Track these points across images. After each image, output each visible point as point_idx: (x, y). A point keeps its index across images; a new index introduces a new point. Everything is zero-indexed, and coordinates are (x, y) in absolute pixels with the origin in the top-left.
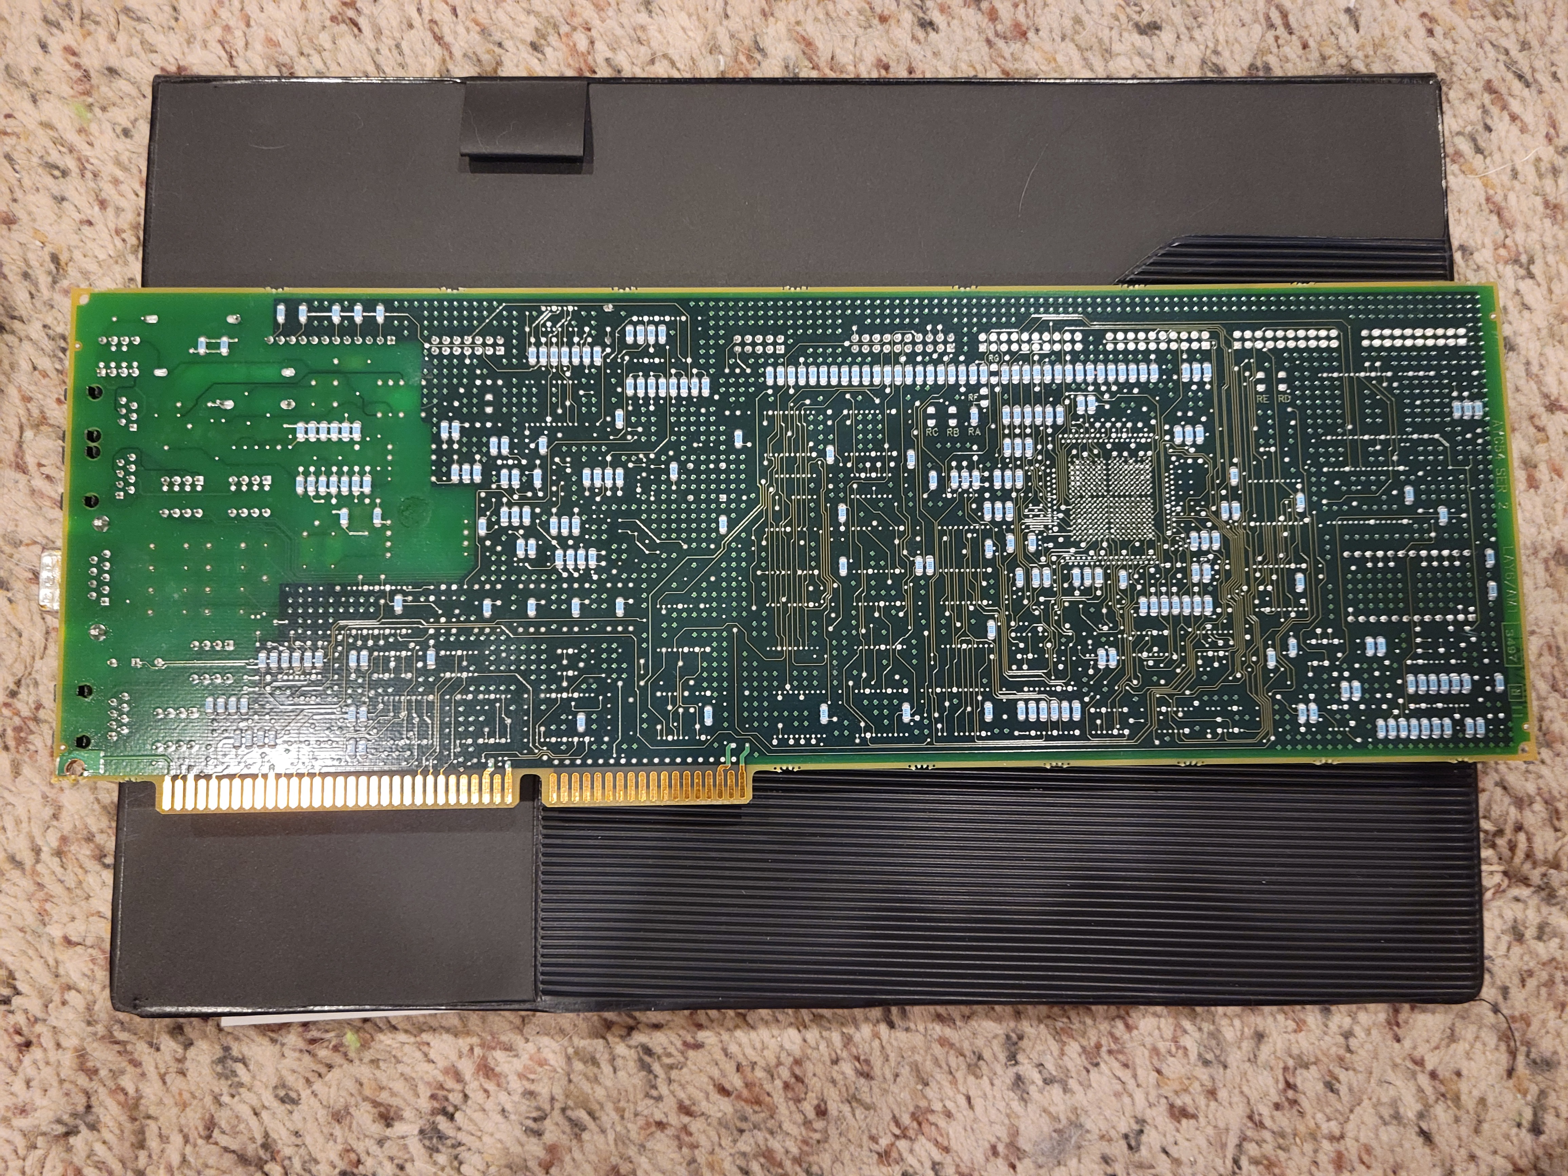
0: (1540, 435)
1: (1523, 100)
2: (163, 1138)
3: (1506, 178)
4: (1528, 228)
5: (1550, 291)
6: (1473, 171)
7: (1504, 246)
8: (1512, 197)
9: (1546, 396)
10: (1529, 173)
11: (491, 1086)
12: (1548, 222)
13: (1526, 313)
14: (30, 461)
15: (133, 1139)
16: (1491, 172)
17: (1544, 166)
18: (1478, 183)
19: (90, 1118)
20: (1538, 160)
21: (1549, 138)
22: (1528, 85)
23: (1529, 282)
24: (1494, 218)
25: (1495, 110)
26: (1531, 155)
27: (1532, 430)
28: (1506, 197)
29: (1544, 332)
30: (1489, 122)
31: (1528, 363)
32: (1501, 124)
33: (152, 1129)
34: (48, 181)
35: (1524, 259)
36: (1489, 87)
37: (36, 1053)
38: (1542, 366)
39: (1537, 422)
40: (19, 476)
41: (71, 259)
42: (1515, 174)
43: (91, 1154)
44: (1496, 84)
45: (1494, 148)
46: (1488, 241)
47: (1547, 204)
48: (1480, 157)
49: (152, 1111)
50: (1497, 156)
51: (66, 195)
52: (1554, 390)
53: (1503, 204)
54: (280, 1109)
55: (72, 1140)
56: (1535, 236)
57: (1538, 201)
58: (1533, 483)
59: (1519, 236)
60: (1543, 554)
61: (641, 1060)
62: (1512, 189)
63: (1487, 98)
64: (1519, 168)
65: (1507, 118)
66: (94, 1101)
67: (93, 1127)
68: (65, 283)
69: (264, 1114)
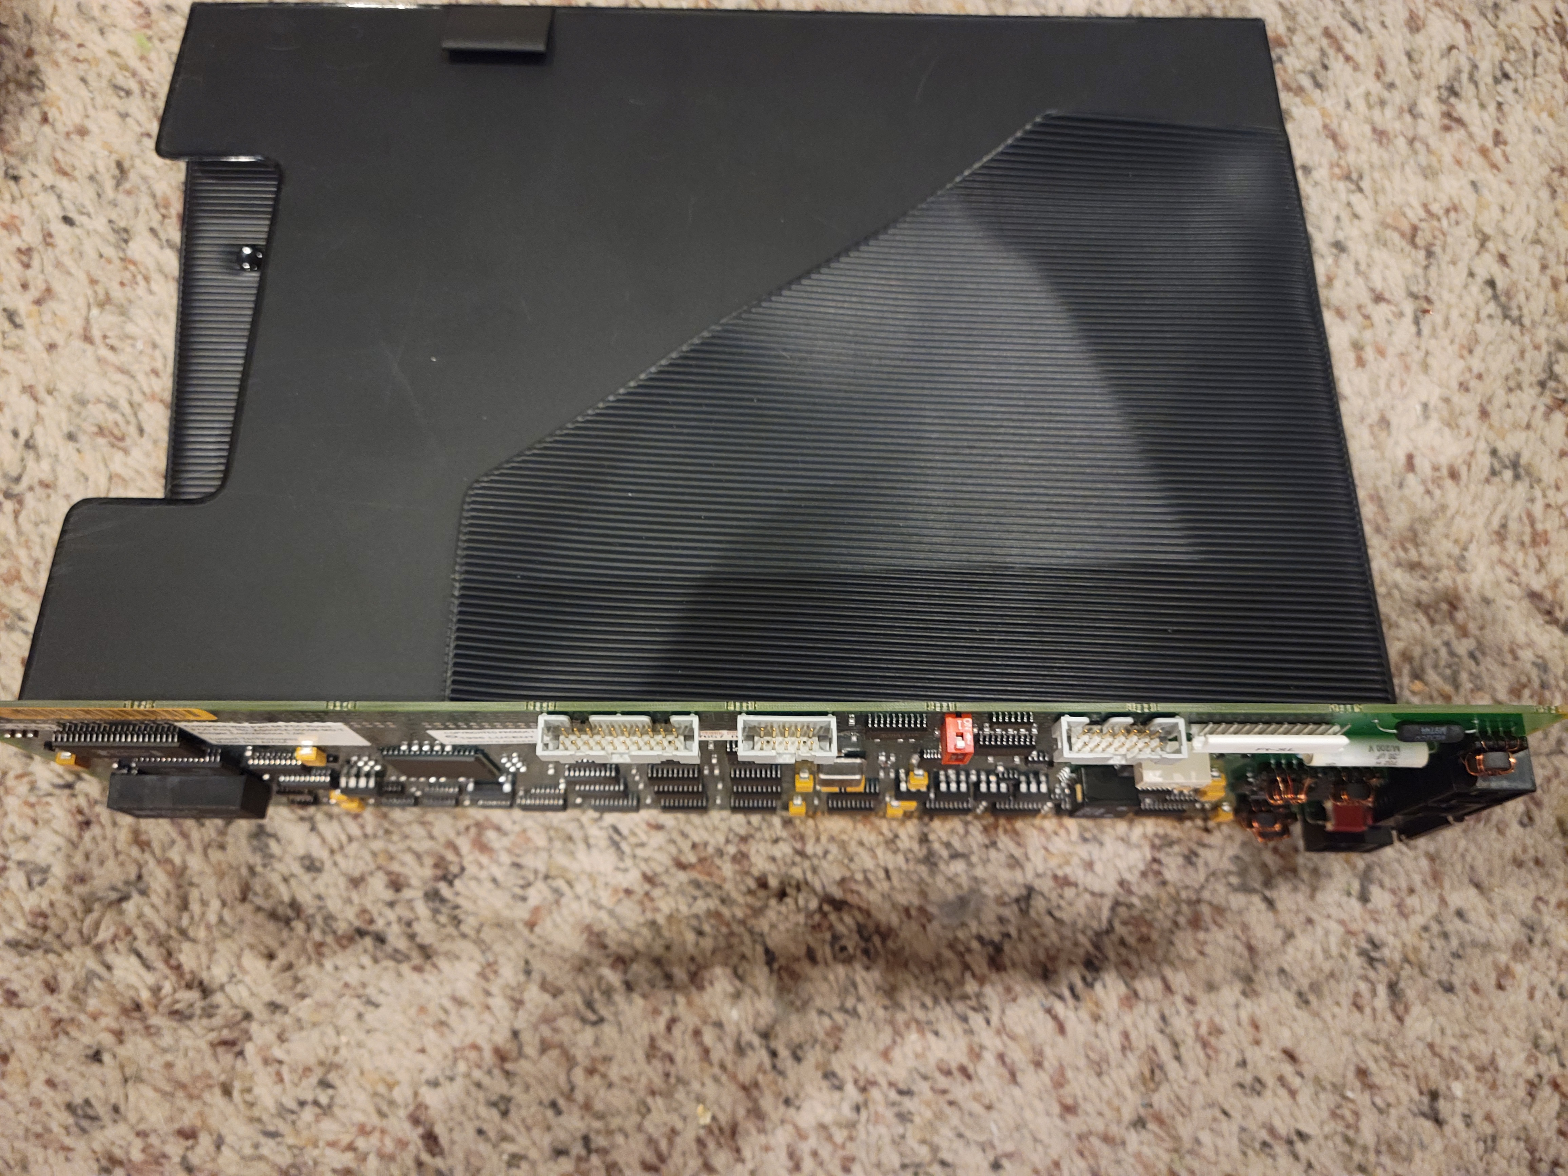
0: (1367, 322)
1: (1356, 45)
2: (204, 903)
3: (1340, 109)
4: (1358, 150)
5: (1377, 203)
6: (1313, 103)
7: (1338, 165)
8: (1345, 125)
9: (1372, 290)
10: (1360, 105)
11: (484, 859)
12: (1375, 145)
13: (1356, 222)
14: (96, 333)
15: (178, 902)
16: (1328, 104)
17: (1373, 99)
18: (1317, 113)
19: (141, 886)
20: (1368, 94)
21: (1378, 76)
22: (1360, 31)
23: (1359, 195)
24: (1330, 143)
25: (1331, 52)
26: (1362, 90)
27: (1360, 318)
28: (1340, 125)
29: (1372, 238)
30: (1326, 62)
31: (1357, 264)
32: (1337, 64)
33: (194, 895)
34: (115, 101)
35: (1354, 176)
36: (1327, 33)
37: (95, 830)
38: (1369, 266)
39: (1364, 311)
40: (87, 346)
41: (133, 166)
42: (1348, 105)
43: (140, 916)
44: (1332, 30)
45: (1330, 84)
46: (1325, 162)
47: (1374, 130)
48: (1318, 91)
49: (195, 880)
50: (1333, 90)
51: (130, 111)
52: (1379, 285)
53: (1337, 131)
54: (306, 878)
55: (124, 905)
56: (1364, 157)
57: (1367, 129)
58: (1361, 362)
59: (1351, 157)
60: (1369, 421)
61: (611, 838)
62: (1345, 118)
63: (1325, 42)
64: (1351, 101)
65: (1341, 58)
66: (144, 871)
67: (144, 893)
68: (127, 186)
69: (293, 882)
